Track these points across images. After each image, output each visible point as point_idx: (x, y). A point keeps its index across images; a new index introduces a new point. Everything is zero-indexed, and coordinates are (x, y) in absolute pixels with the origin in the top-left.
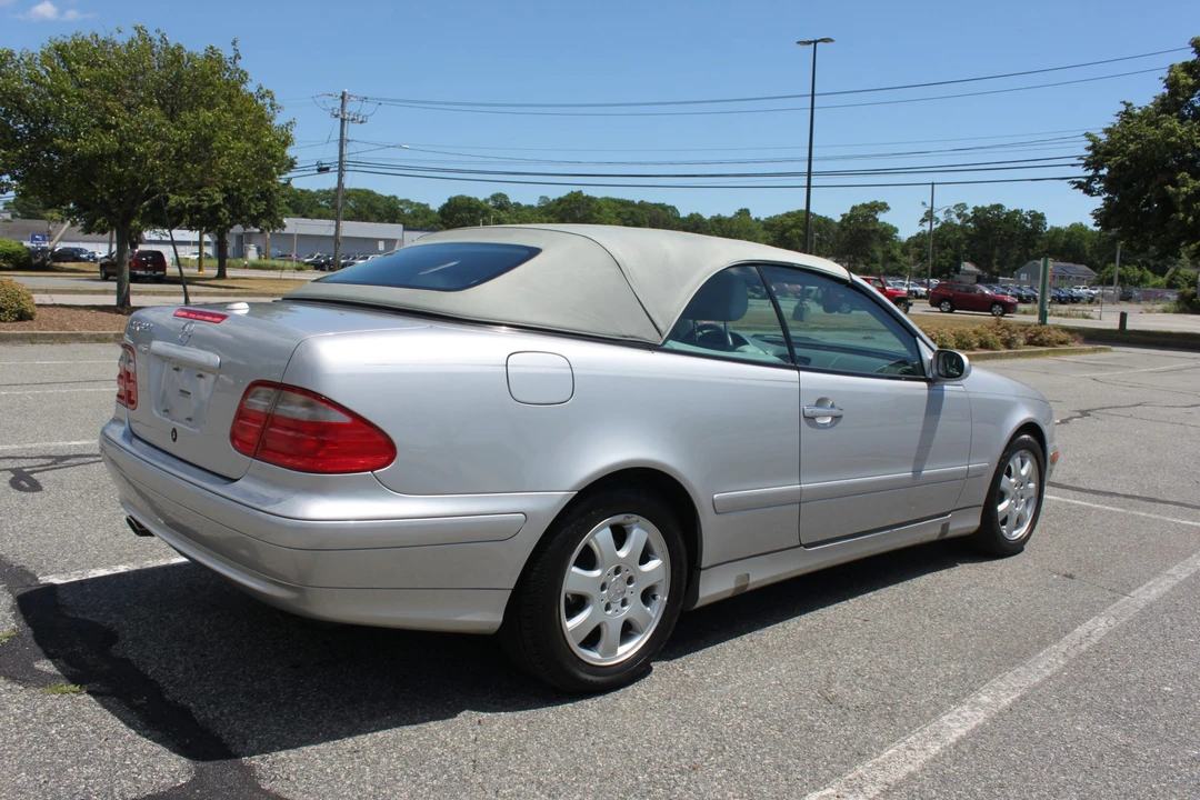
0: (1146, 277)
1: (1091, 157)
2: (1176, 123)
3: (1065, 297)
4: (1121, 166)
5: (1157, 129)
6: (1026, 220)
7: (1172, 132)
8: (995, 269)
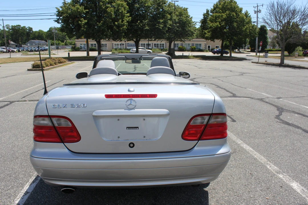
0: (60, 43)
1: (58, 14)
2: (79, 6)
3: (43, 49)
4: (67, 16)
5: (75, 7)
6: (27, 29)
7: (78, 9)
8: (20, 43)
